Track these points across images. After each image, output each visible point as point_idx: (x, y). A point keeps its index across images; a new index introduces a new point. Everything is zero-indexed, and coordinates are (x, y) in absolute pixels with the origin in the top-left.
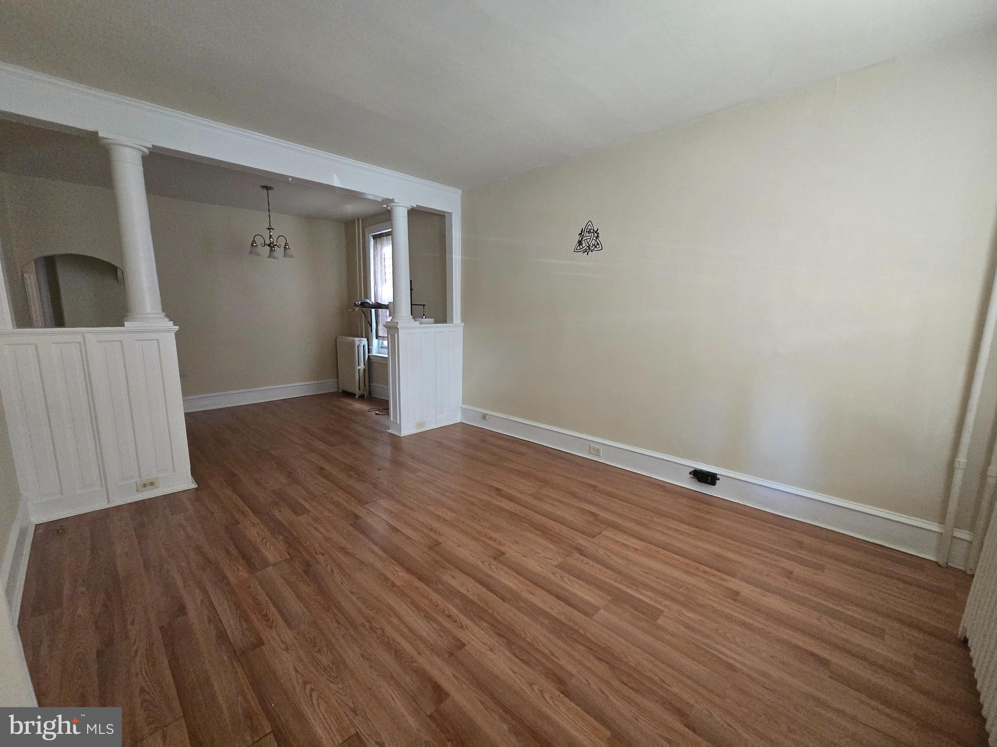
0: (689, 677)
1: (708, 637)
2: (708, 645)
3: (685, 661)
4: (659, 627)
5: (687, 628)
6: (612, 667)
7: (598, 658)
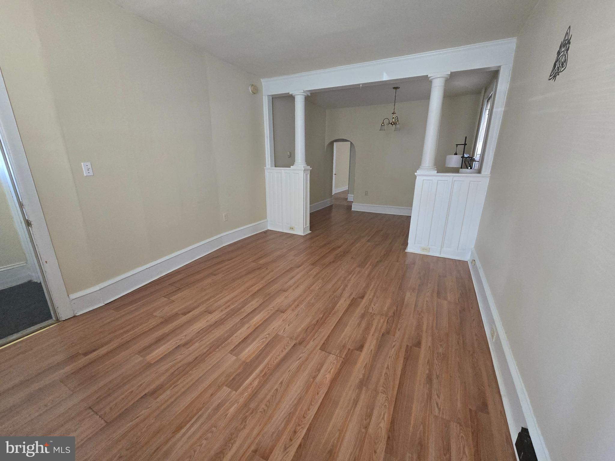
0: (176, 400)
1: (209, 417)
2: (201, 416)
3: (189, 399)
4: (220, 387)
5: (219, 404)
6: (190, 363)
7: (197, 357)
